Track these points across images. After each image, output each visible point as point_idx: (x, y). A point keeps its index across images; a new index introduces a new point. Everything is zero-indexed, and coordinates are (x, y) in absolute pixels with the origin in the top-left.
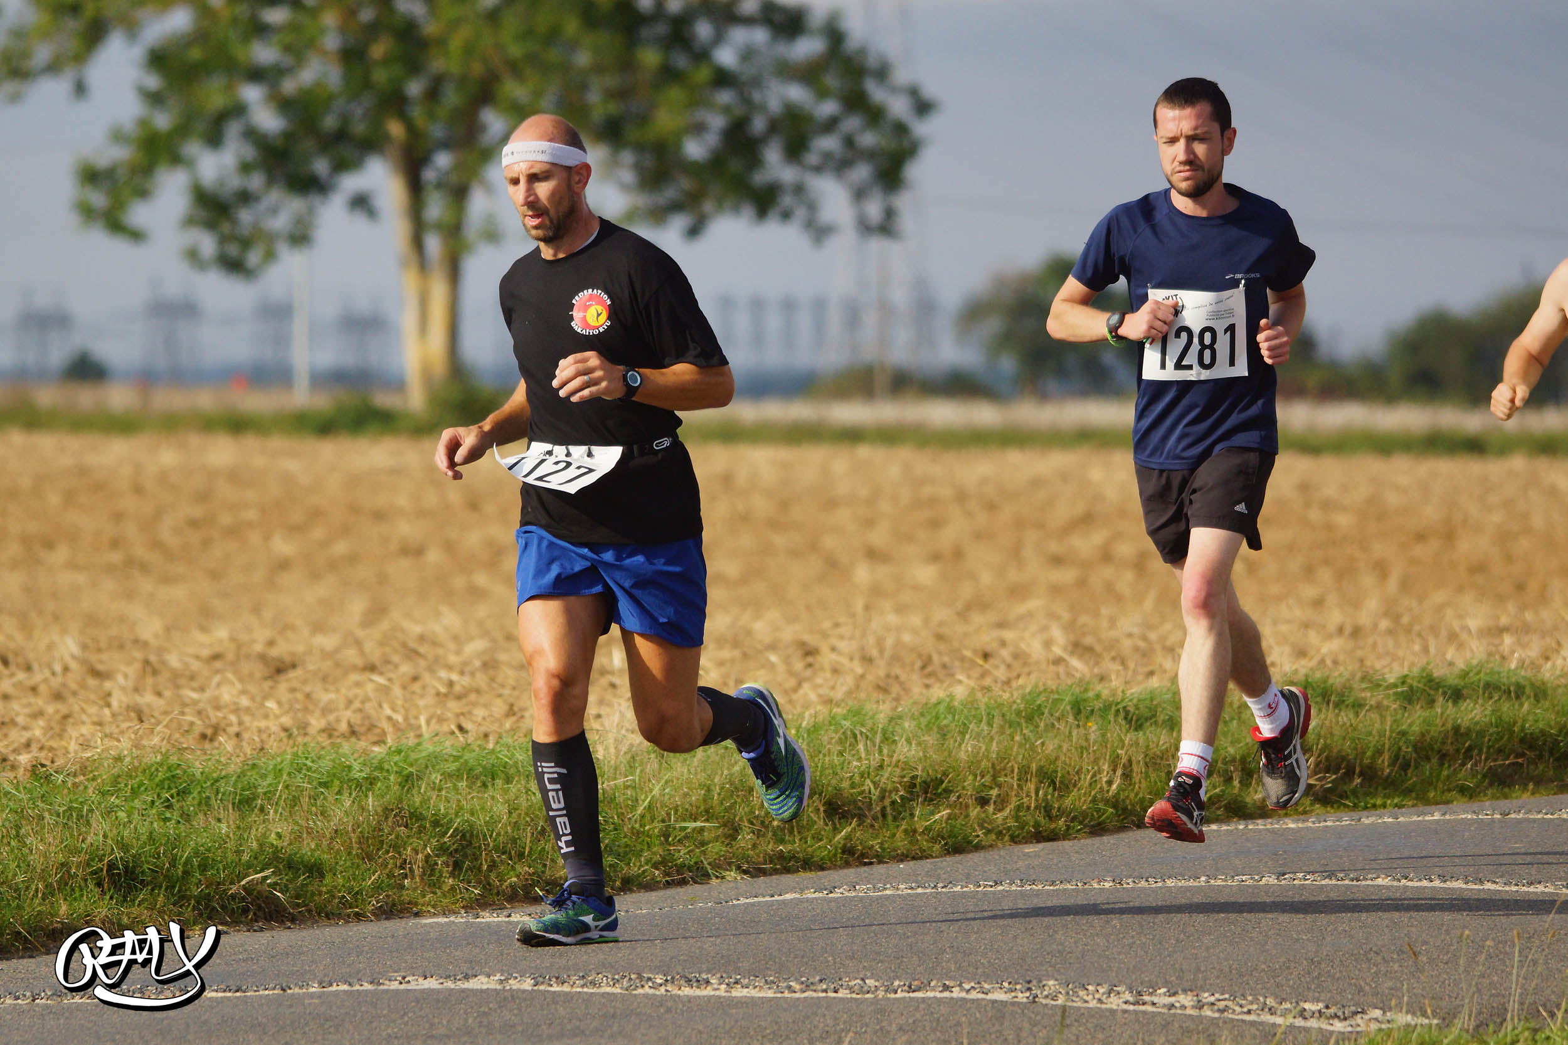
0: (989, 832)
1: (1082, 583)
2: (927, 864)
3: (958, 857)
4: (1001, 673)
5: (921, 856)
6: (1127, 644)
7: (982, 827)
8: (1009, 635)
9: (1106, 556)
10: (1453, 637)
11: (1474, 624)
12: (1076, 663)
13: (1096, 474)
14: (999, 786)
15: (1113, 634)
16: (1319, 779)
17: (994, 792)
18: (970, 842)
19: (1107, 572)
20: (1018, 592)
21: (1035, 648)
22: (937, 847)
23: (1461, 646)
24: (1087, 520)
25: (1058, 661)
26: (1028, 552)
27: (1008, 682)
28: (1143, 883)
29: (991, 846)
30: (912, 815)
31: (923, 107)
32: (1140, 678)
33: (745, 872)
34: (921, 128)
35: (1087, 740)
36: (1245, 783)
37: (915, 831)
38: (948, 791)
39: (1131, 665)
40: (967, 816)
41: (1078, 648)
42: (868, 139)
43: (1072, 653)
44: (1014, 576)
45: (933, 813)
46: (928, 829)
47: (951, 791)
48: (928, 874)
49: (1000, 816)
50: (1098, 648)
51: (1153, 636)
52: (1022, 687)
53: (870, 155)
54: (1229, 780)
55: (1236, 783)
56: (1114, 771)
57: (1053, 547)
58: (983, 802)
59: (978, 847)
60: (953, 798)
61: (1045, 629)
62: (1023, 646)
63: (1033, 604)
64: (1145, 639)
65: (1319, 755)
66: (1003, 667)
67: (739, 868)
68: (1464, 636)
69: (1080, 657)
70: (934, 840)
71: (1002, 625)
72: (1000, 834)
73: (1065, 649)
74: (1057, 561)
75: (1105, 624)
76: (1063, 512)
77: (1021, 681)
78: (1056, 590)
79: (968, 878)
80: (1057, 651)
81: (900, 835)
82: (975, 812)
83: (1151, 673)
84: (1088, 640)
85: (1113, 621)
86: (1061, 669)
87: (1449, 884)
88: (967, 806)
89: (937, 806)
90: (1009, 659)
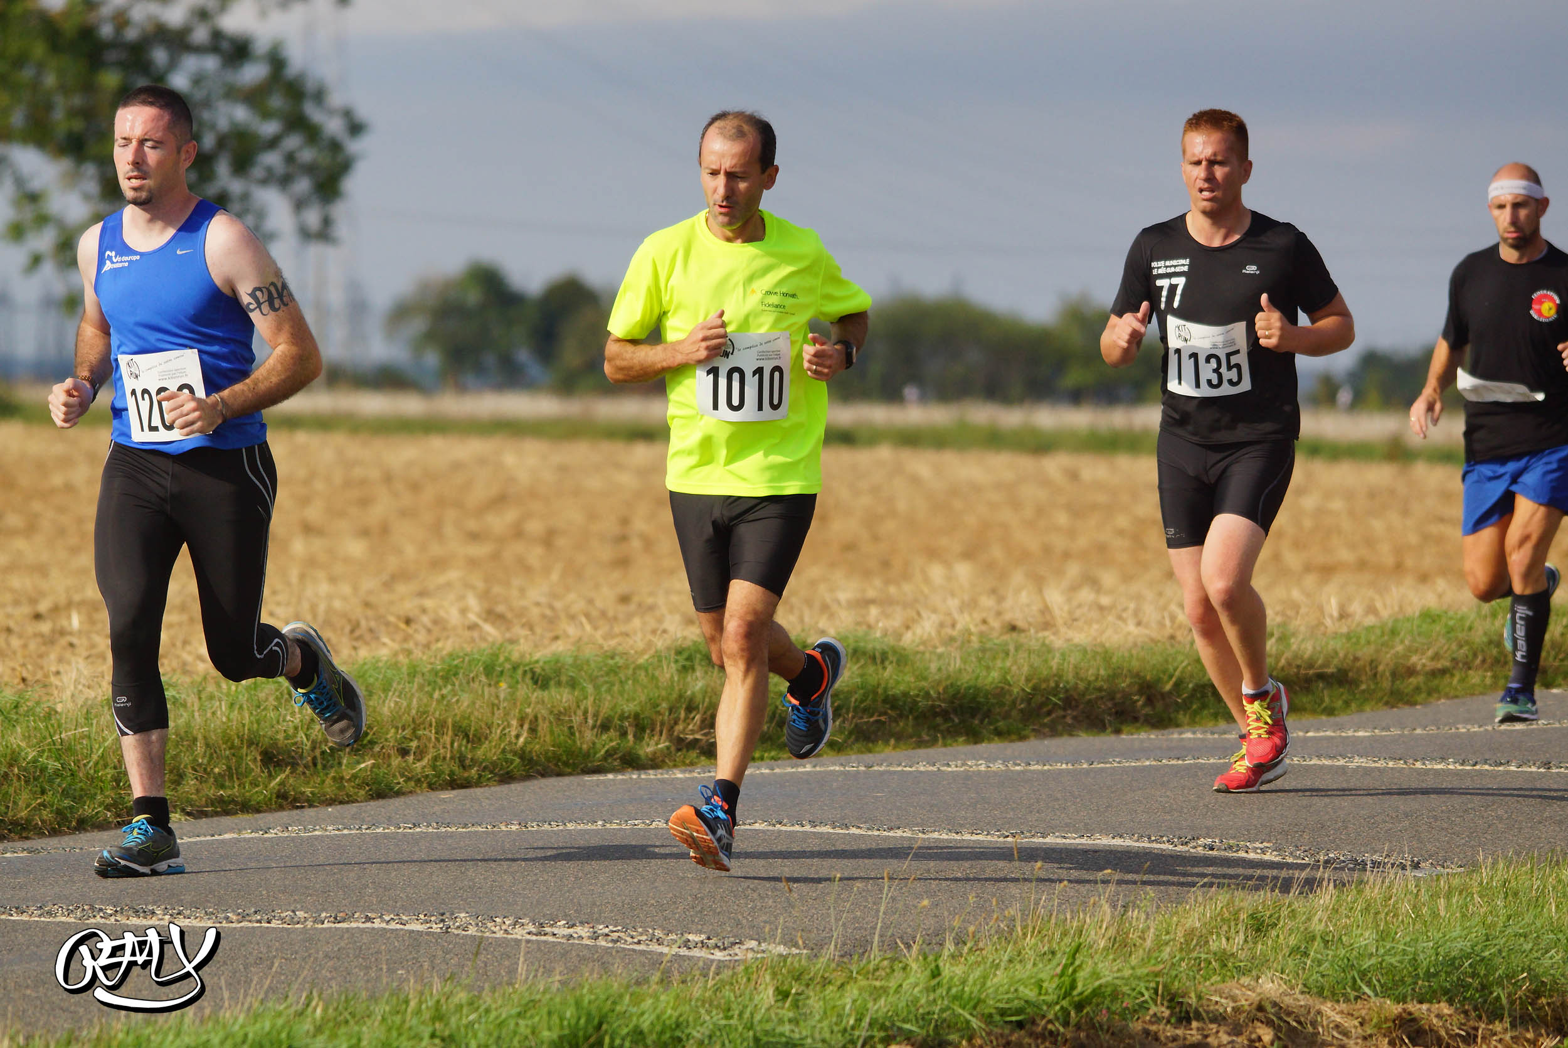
0: (409, 779)
1: (496, 556)
2: (353, 808)
3: (381, 802)
4: (422, 637)
5: (350, 800)
6: (535, 612)
7: (402, 775)
8: (428, 603)
9: (518, 533)
10: (825, 608)
11: (843, 596)
12: (488, 628)
13: (510, 459)
14: (419, 738)
15: (523, 603)
16: (705, 735)
17: (414, 744)
18: (391, 789)
19: (517, 548)
20: (439, 564)
21: (453, 616)
22: (362, 792)
23: (832, 616)
24: (500, 500)
25: (473, 627)
26: (449, 530)
27: (427, 646)
28: (546, 827)
29: (411, 792)
30: (340, 764)
31: (356, 128)
32: (546, 642)
33: (189, 814)
34: (354, 146)
35: (497, 697)
36: (638, 738)
37: (342, 778)
38: (372, 743)
39: (538, 630)
40: (389, 765)
41: (492, 615)
42: (307, 155)
43: (486, 620)
44: (436, 550)
45: (359, 763)
46: (355, 776)
47: (376, 743)
48: (354, 817)
49: (418, 765)
50: (509, 615)
51: (558, 605)
52: (440, 650)
53: (310, 169)
54: (624, 734)
55: (630, 737)
56: (522, 726)
57: (472, 525)
58: (404, 752)
59: (399, 794)
60: (377, 749)
61: (462, 598)
62: (442, 613)
63: (453, 575)
64: (551, 607)
65: (705, 713)
66: (423, 632)
67: (183, 810)
68: (834, 607)
69: (493, 624)
70: (359, 787)
71: (423, 594)
72: (418, 782)
73: (479, 616)
74: (474, 537)
75: (515, 593)
76: (480, 493)
77: (440, 645)
78: (473, 563)
79: (390, 821)
80: (473, 617)
81: (329, 781)
82: (396, 761)
83: (556, 638)
84: (501, 609)
85: (522, 591)
86: (476, 634)
87: (819, 829)
88: (389, 756)
89: (362, 756)
90: (429, 625)
